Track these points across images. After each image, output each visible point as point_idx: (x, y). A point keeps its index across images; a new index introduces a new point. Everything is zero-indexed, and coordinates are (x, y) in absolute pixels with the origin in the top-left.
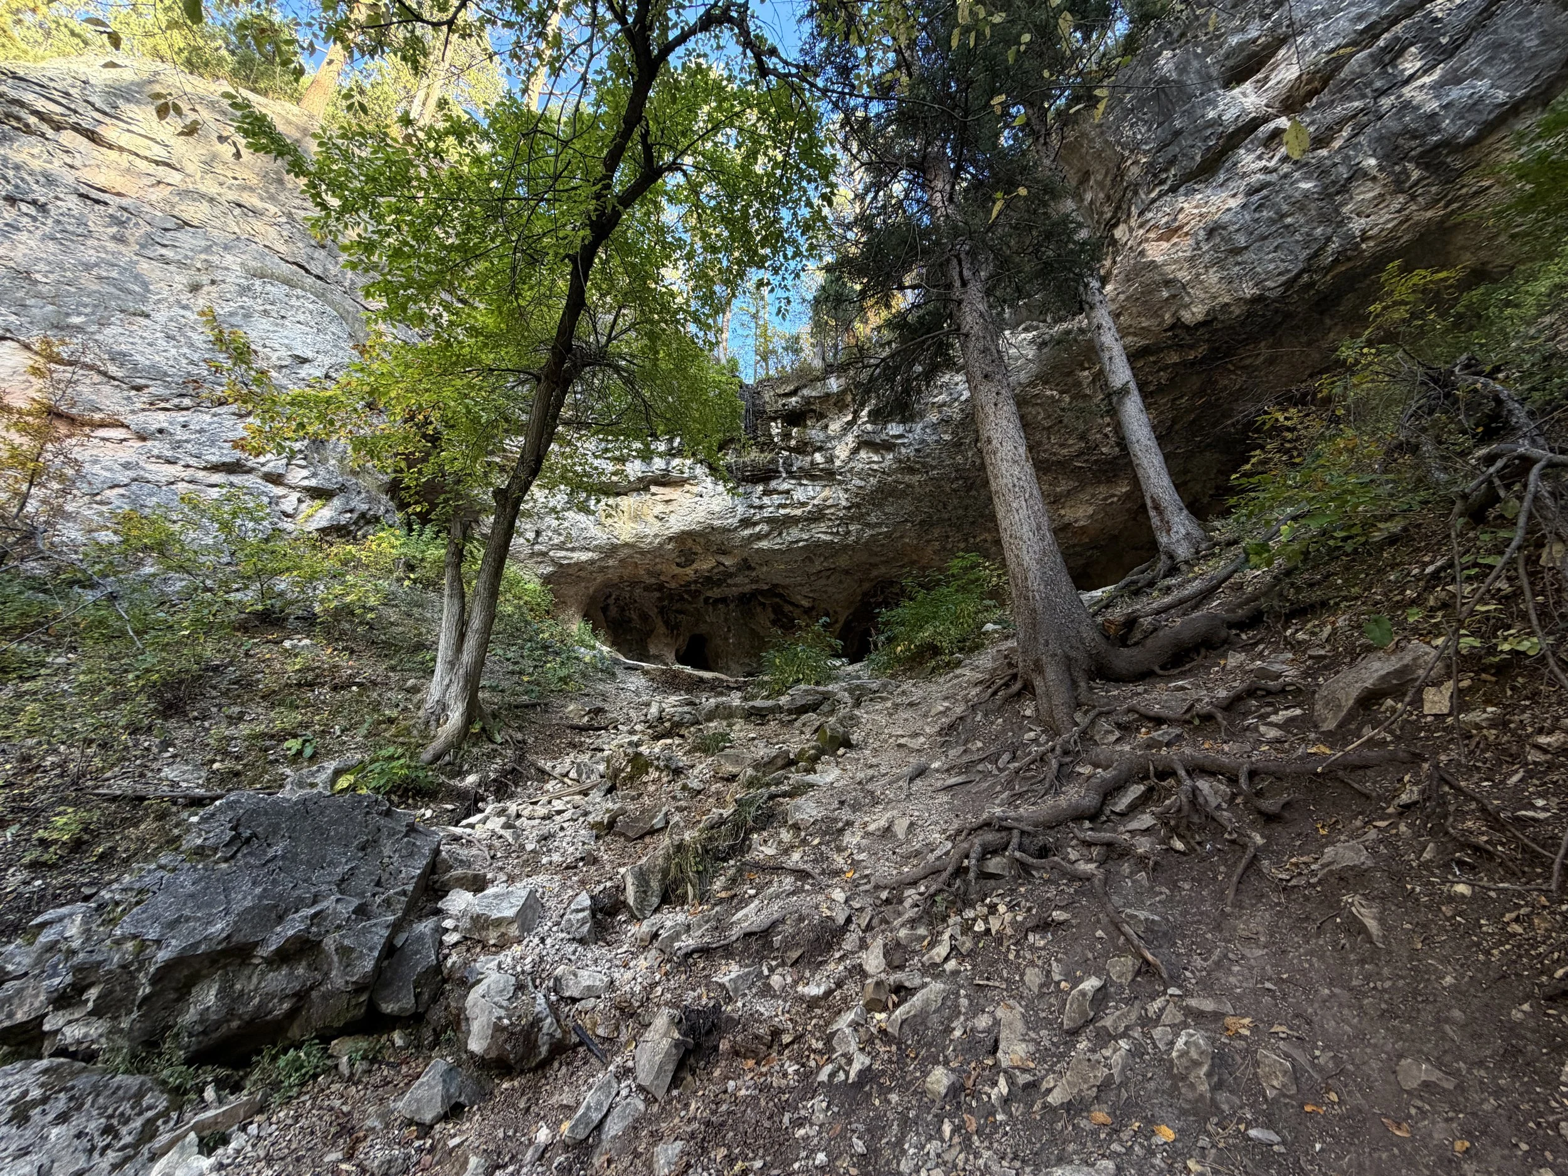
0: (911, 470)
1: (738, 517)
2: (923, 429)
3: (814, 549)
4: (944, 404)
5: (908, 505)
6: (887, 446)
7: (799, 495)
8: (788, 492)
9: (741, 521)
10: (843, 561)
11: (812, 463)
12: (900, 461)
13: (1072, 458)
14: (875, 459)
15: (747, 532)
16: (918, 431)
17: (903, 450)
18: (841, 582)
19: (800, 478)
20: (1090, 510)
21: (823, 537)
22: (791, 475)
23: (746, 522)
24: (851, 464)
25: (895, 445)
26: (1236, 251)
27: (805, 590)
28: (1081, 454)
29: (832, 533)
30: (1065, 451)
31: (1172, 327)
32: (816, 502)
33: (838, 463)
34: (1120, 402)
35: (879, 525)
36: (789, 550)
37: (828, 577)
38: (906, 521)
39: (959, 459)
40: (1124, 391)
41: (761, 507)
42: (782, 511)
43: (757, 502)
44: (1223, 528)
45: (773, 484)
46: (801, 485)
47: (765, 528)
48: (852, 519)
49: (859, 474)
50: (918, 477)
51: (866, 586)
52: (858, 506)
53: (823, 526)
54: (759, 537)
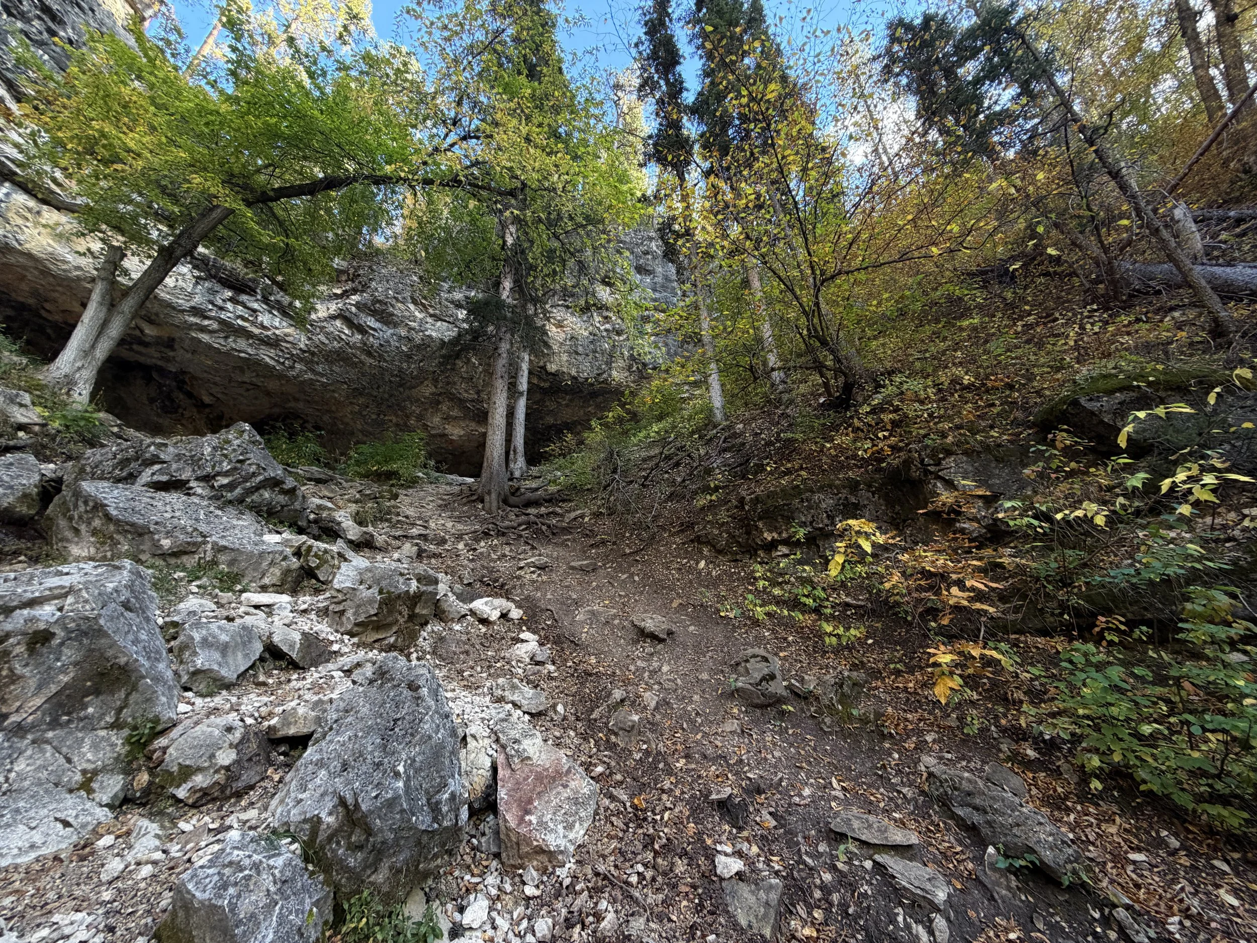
0: (369, 354)
1: (192, 304)
2: (393, 335)
3: (253, 364)
4: (414, 329)
5: (353, 374)
6: (361, 329)
7: (265, 318)
8: (255, 311)
9: (193, 308)
10: (272, 385)
11: (291, 304)
12: (365, 344)
13: (467, 401)
14: (347, 332)
15: (193, 319)
16: (388, 333)
17: (371, 339)
18: (256, 398)
19: (273, 308)
20: (462, 433)
21: (267, 359)
22: (265, 300)
23: (196, 311)
24: (325, 324)
25: (367, 332)
26: (577, 353)
27: (215, 390)
28: (473, 401)
29: (277, 361)
30: (466, 395)
31: (541, 367)
32: (277, 332)
33: (313, 316)
34: (518, 397)
35: (322, 375)
36: (228, 354)
37: (248, 390)
38: (345, 383)
39: (405, 365)
40: (521, 394)
41: (221, 309)
42: (240, 322)
43: (220, 302)
44: (535, 471)
45: (244, 298)
46: (270, 312)
47: (215, 326)
48: (301, 360)
49: (327, 335)
50: (372, 361)
51: (276, 410)
52: (313, 354)
53: (272, 352)
54: (203, 329)
